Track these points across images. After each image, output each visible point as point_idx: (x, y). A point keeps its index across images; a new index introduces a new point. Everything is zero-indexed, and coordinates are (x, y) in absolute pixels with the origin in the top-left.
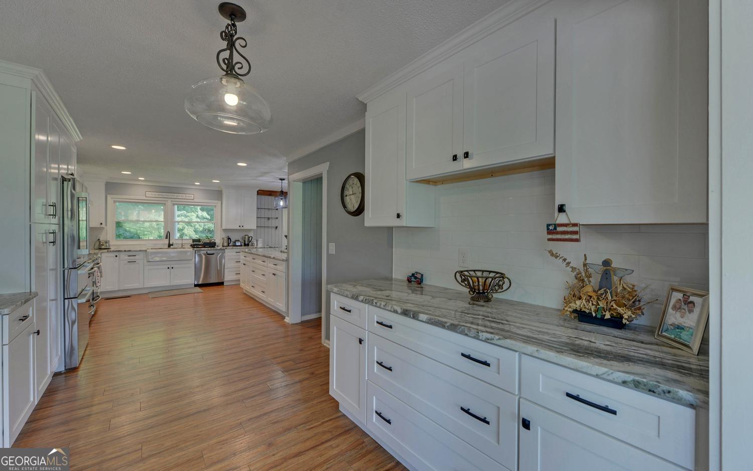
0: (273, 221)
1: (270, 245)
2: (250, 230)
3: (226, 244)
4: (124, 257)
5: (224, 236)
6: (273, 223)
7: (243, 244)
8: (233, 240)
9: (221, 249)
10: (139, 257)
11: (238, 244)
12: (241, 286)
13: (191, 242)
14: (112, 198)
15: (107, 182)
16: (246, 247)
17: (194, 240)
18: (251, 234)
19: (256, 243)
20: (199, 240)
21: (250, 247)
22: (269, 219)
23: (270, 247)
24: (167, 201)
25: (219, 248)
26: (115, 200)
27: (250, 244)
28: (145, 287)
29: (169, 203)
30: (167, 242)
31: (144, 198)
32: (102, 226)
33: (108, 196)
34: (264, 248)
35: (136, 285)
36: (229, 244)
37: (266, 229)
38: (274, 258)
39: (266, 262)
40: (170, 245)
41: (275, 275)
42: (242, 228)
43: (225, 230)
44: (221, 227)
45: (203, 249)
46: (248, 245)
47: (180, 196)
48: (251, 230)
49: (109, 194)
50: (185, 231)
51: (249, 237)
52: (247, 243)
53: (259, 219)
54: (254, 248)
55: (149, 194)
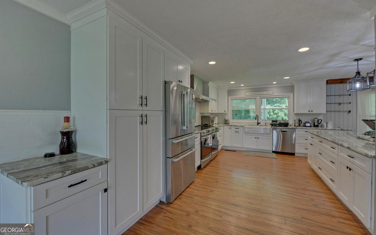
0: (346, 106)
1: (342, 127)
2: (319, 114)
3: (297, 125)
4: (233, 129)
5: (296, 118)
6: (346, 107)
7: (313, 125)
8: (303, 121)
9: (292, 129)
10: (240, 130)
11: (309, 125)
12: (308, 161)
13: (271, 122)
14: (230, 98)
15: (228, 90)
16: (315, 128)
17: (273, 121)
18: (320, 117)
19: (325, 125)
20: (276, 121)
21: (319, 128)
22: (340, 104)
23: (342, 130)
24: (257, 97)
25: (290, 127)
26: (232, 99)
27: (320, 125)
28: (243, 147)
29: (258, 98)
30: (256, 121)
31: (245, 96)
32: (225, 112)
33: (229, 97)
34: (335, 130)
35: (239, 145)
36: (299, 125)
37: (337, 114)
38: (349, 148)
39: (337, 149)
40: (258, 124)
41: (350, 169)
42: (311, 112)
43: (297, 114)
44: (294, 111)
45: (278, 127)
46: (317, 126)
47: (264, 93)
48: (321, 114)
49: (229, 96)
50: (279, 114)
51: (318, 120)
52: (316, 124)
53: (329, 105)
54: (323, 129)
55: (247, 94)
